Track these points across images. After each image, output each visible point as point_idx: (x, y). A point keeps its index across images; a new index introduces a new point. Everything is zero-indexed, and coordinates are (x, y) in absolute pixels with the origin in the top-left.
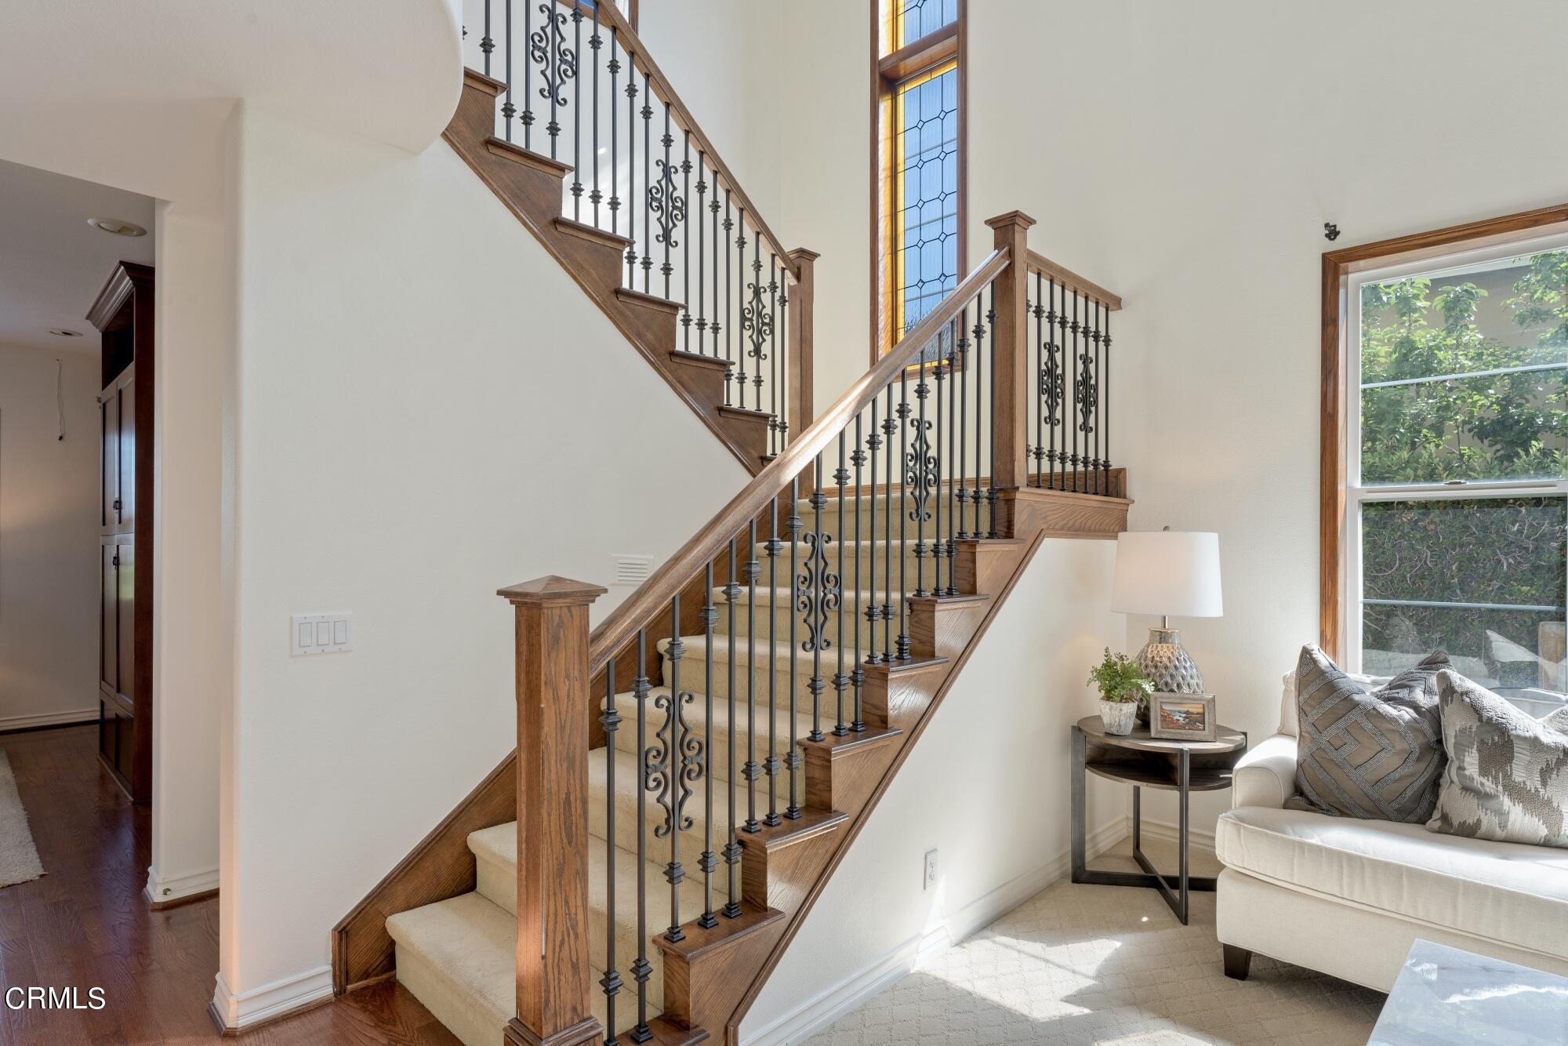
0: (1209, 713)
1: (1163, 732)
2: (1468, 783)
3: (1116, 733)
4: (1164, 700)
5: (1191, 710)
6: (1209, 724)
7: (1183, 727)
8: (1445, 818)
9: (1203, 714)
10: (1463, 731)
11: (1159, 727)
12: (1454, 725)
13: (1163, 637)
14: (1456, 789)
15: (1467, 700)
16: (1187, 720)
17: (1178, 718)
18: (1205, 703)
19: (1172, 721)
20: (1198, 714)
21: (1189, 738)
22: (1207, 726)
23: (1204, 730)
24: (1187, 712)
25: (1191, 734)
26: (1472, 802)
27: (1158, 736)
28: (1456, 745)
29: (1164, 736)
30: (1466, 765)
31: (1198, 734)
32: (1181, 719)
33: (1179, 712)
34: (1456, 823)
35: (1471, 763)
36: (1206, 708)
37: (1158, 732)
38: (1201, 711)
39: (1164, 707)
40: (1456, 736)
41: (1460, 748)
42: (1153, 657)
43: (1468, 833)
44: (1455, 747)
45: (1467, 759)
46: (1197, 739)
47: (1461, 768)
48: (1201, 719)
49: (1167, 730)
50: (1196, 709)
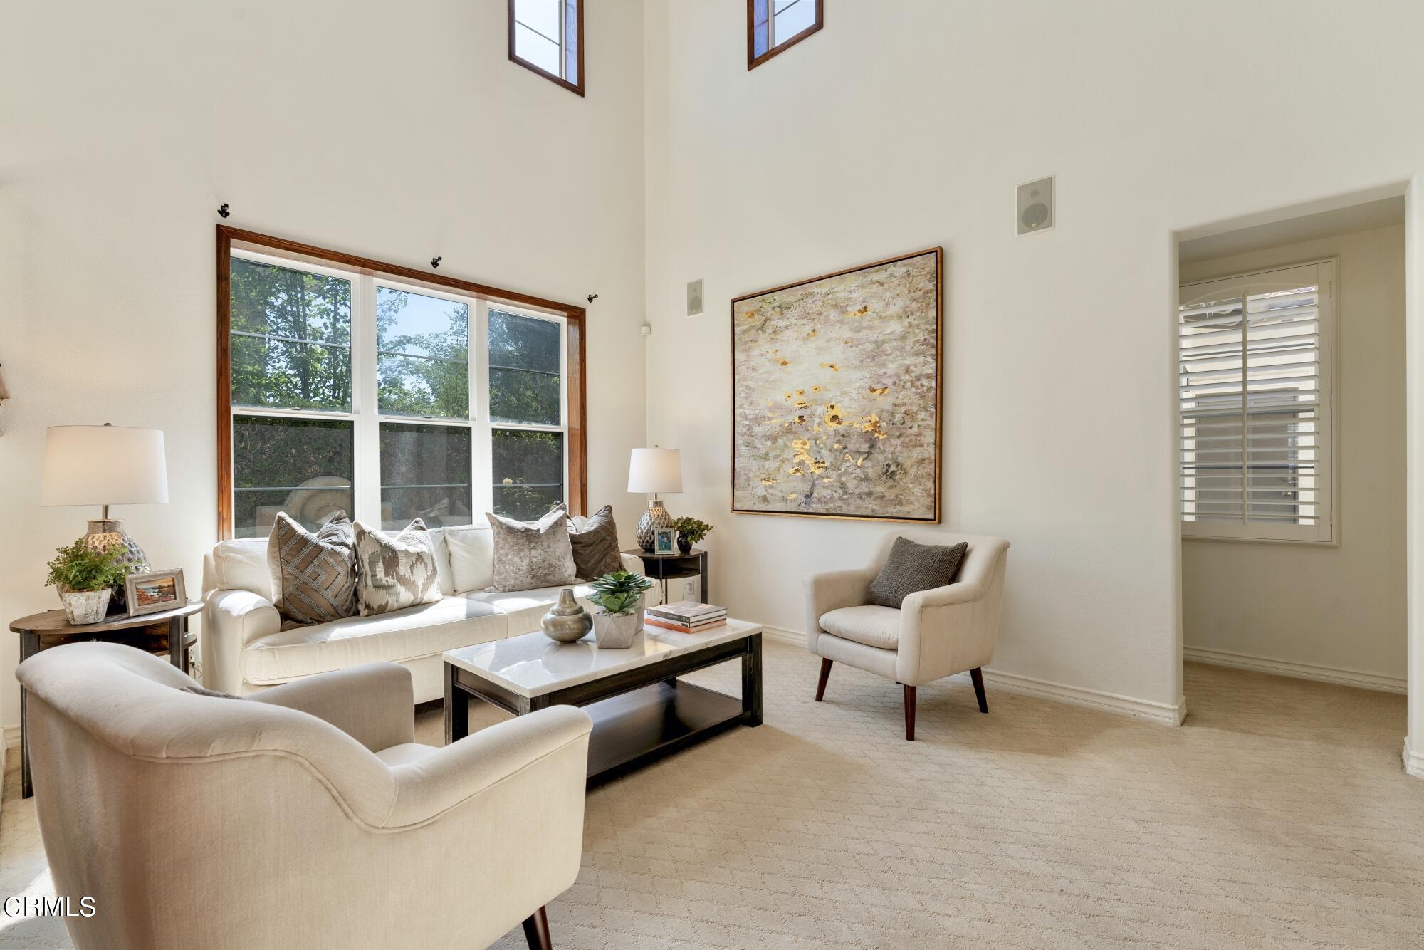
0: (179, 584)
1: (141, 609)
2: (379, 583)
3: (93, 622)
4: (138, 581)
5: (163, 585)
6: (179, 592)
7: (157, 601)
8: (368, 606)
9: (174, 586)
10: (373, 554)
11: (137, 605)
12: (366, 552)
13: (107, 526)
14: (371, 588)
15: (372, 536)
16: (160, 594)
17: (152, 594)
18: (173, 576)
19: (147, 598)
20: (168, 586)
21: (165, 608)
22: (178, 595)
23: (175, 599)
24: (160, 587)
25: (166, 605)
26: (382, 592)
27: (137, 614)
28: (370, 563)
29: (142, 612)
30: (377, 573)
31: (171, 603)
32: (155, 594)
33: (153, 588)
34: (376, 607)
35: (380, 570)
36: (176, 580)
37: (136, 610)
38: (171, 583)
39: (138, 587)
40: (369, 558)
41: (372, 564)
42: (104, 546)
43: (381, 612)
44: (369, 564)
45: (377, 569)
46: (171, 608)
47: (374, 576)
48: (172, 591)
49: (144, 606)
50: (166, 583)
